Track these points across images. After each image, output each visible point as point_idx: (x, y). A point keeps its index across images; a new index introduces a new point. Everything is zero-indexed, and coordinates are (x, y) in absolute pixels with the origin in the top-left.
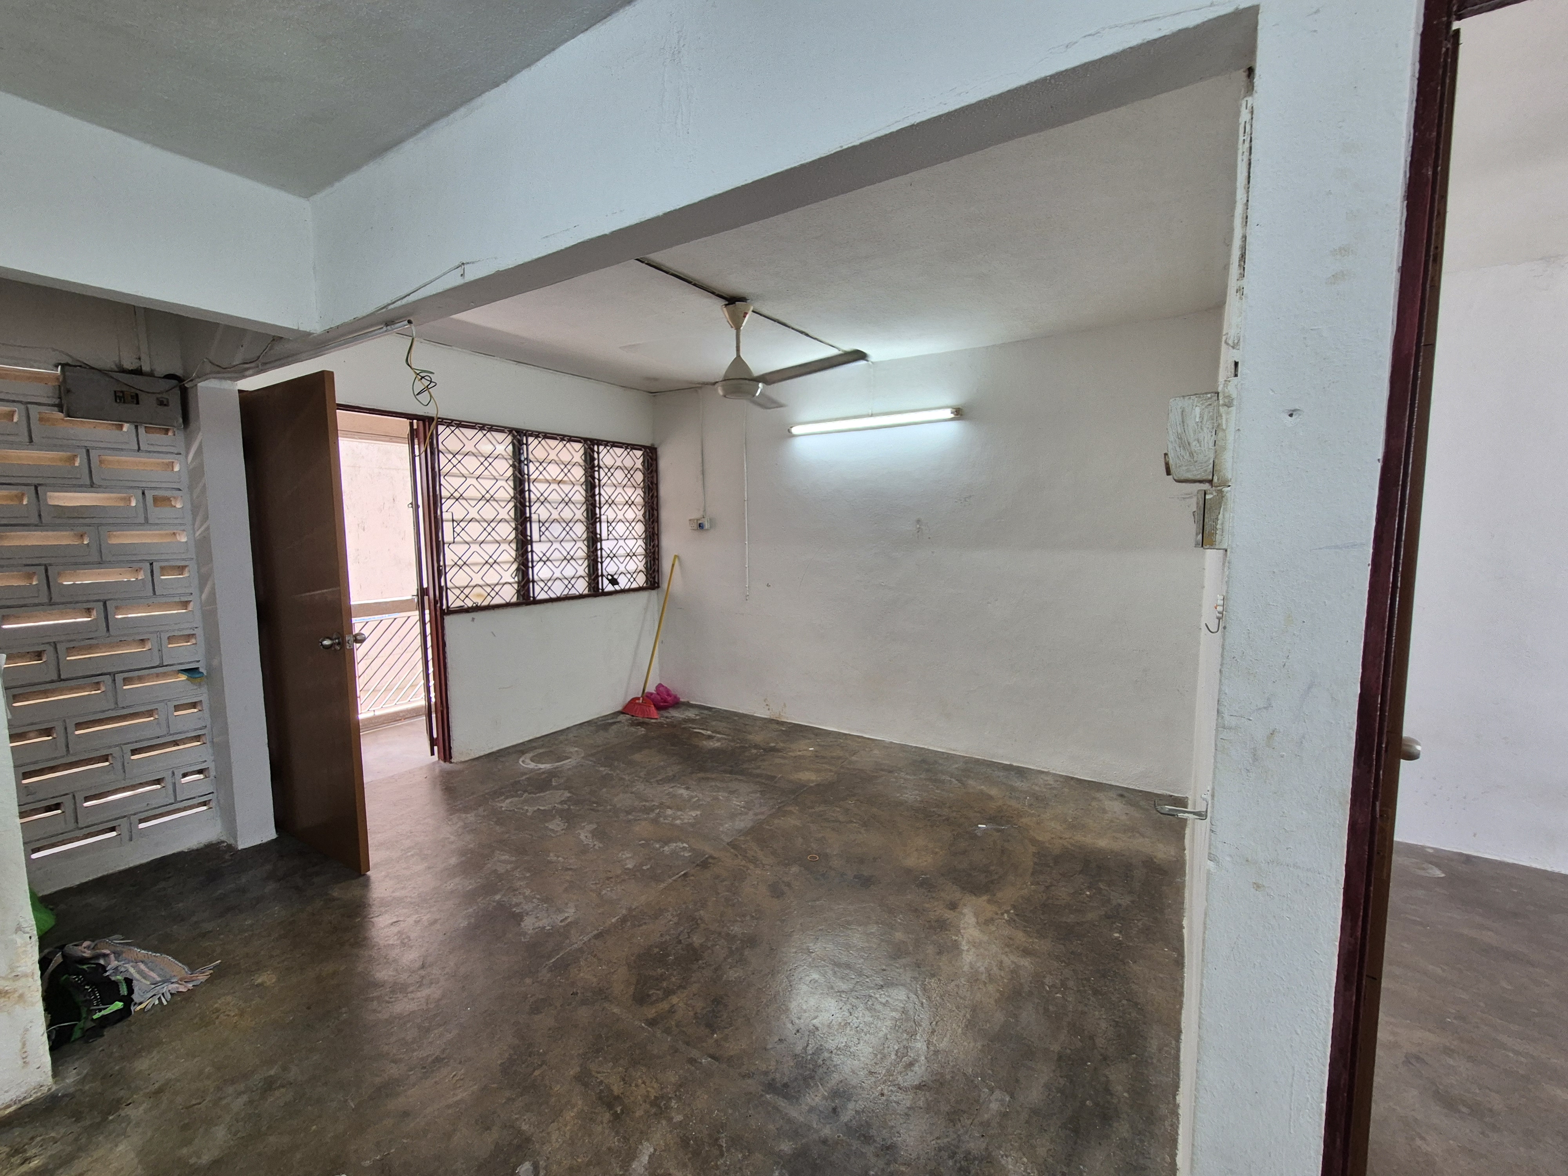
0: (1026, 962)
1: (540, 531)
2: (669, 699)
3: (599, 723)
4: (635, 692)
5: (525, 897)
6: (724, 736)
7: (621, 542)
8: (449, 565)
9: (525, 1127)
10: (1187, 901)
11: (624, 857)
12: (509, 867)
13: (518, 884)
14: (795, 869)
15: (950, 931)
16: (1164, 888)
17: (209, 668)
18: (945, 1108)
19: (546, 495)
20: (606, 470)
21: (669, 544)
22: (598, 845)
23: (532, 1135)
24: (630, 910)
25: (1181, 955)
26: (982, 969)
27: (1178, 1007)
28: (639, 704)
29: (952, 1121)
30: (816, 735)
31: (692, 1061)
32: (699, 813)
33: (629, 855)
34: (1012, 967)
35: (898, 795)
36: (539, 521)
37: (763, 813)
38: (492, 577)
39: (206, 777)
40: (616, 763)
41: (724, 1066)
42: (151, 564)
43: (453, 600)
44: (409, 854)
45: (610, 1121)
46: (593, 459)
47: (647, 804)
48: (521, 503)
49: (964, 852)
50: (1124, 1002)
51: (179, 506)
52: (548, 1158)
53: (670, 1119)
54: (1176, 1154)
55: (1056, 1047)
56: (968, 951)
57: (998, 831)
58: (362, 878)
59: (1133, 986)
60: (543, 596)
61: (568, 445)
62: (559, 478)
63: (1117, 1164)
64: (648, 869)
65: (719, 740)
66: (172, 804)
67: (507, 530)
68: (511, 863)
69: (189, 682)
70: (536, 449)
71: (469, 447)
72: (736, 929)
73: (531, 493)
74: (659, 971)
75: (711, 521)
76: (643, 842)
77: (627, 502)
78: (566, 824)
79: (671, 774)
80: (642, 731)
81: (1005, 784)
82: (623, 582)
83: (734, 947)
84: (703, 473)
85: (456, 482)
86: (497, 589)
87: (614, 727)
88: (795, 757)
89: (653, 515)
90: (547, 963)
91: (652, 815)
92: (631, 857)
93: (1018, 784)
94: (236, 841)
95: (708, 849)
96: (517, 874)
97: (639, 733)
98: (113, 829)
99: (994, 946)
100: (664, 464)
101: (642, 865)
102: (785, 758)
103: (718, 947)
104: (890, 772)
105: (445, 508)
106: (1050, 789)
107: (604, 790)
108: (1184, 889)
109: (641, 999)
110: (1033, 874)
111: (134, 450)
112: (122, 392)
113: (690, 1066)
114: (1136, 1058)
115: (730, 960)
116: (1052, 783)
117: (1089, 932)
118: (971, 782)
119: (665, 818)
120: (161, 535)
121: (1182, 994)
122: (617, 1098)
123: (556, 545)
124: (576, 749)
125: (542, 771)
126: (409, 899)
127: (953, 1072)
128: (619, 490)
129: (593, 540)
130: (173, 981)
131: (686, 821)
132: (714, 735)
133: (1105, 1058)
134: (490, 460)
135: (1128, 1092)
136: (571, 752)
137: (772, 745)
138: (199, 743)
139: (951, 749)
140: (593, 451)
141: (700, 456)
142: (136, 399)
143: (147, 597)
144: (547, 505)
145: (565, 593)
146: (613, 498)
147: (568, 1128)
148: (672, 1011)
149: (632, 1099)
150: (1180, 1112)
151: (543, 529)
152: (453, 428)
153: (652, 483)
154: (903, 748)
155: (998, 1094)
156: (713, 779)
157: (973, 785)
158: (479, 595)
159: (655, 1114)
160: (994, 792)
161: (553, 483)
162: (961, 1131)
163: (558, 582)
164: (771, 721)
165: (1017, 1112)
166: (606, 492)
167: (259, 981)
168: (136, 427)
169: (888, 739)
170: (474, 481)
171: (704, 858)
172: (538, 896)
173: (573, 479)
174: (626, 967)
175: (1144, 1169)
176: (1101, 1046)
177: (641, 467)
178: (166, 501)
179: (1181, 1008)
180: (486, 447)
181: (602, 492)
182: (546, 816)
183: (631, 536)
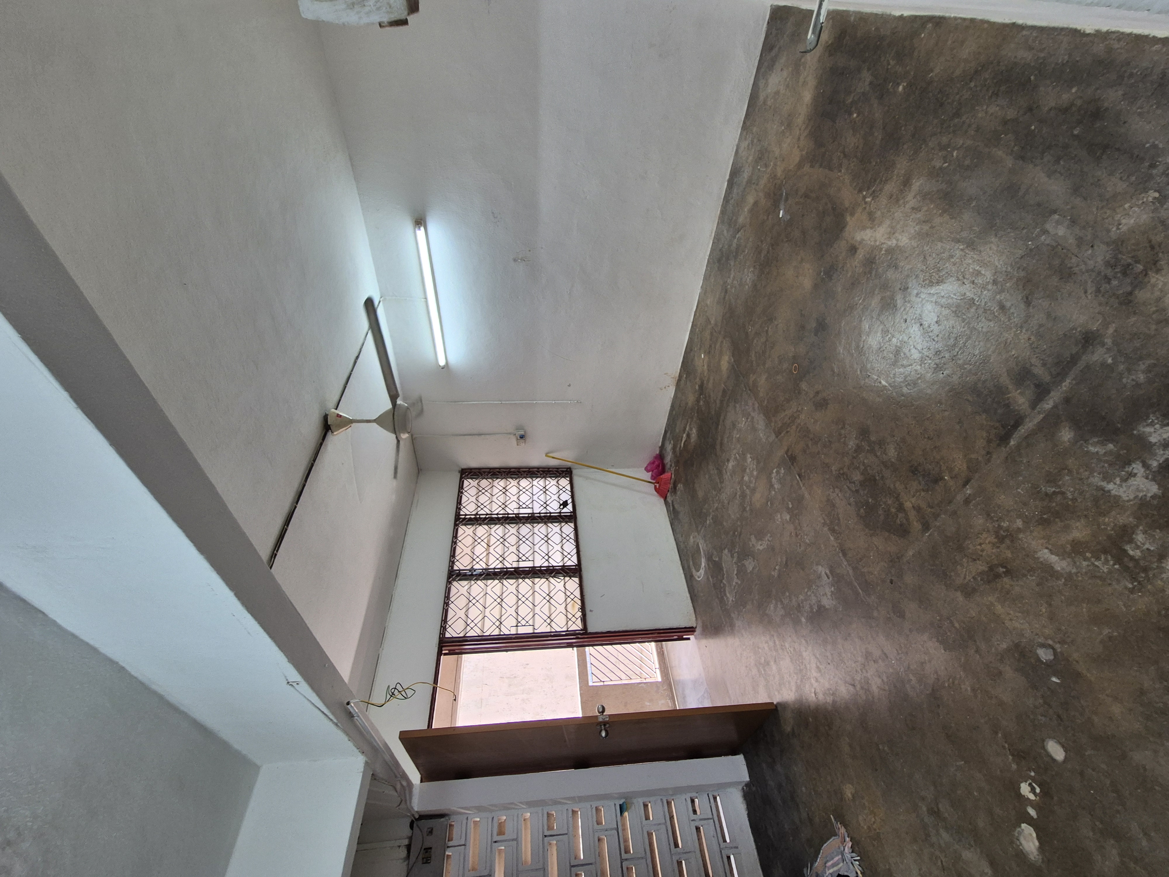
0: (917, 184)
1: (525, 561)
2: (657, 463)
3: (673, 517)
4: (651, 488)
5: (806, 600)
6: (688, 424)
7: (535, 498)
8: (551, 629)
9: (1004, 646)
10: (875, 10)
11: (780, 520)
12: (779, 606)
13: (794, 602)
14: (804, 386)
15: (876, 256)
16: (859, 34)
17: (620, 798)
18: (1055, 281)
19: (498, 556)
20: (479, 509)
21: (537, 460)
22: (768, 537)
23: (1013, 642)
24: (824, 524)
25: (931, 19)
26: (917, 228)
27: (986, 25)
28: (659, 486)
29: (1070, 275)
30: (691, 350)
31: (967, 501)
32: (749, 456)
33: (779, 516)
34: (919, 199)
35: (747, 287)
36: (518, 561)
37: (753, 404)
38: (560, 597)
39: (697, 798)
40: (704, 511)
41: (977, 476)
42: (546, 836)
43: (577, 626)
44: (763, 672)
45: (1012, 578)
46: (470, 519)
47: (739, 493)
48: (504, 575)
49: (804, 233)
50: (972, 84)
51: (505, 818)
52: (1037, 634)
53: (1019, 530)
54: (1154, 37)
55: (1009, 162)
56: (897, 240)
57: (787, 200)
58: (779, 709)
59: (958, 72)
60: (575, 559)
61: (460, 539)
62: (486, 546)
63: (1152, 106)
64: (792, 504)
65: (691, 429)
66: (714, 821)
67: (525, 585)
68: (776, 604)
69: (629, 811)
70: (462, 563)
71: (462, 614)
72: (852, 444)
73: (496, 567)
74: (880, 512)
75: (518, 429)
76: (769, 503)
77: (504, 493)
78: (750, 557)
79: (716, 472)
80: (680, 486)
81: (744, 189)
82: (566, 496)
83: (867, 448)
84: (480, 435)
85: (488, 623)
86: (568, 594)
87: (676, 506)
88: (708, 370)
89: (514, 472)
90: (862, 596)
91: (748, 492)
92: (781, 515)
93: (746, 175)
94: (743, 782)
95: (780, 453)
96: (786, 602)
97: (682, 488)
98: (729, 858)
99: (896, 215)
100: (474, 463)
101: (788, 508)
102: (708, 381)
103: (865, 461)
104: (726, 292)
105: (507, 632)
106: (752, 144)
107: (725, 524)
108: (862, 13)
109: (903, 531)
110: (831, 169)
111: (465, 849)
112: (423, 859)
113: (971, 504)
114: (1036, 75)
115: (879, 454)
116: (747, 143)
117: (894, 117)
118: (741, 220)
119: (750, 482)
120: (525, 829)
121: (972, 20)
122: (991, 569)
123: (536, 548)
124: (691, 537)
125: (706, 566)
126: (798, 681)
127: (1019, 268)
128: (494, 499)
129: (533, 519)
130: (843, 849)
131: (755, 466)
132: (686, 432)
133: (1030, 109)
134: (471, 598)
135: (1071, 88)
136: (694, 542)
137: (697, 387)
138: (673, 802)
139: (711, 236)
140: (465, 519)
141: (466, 436)
142: (428, 850)
143: (569, 837)
144: (506, 554)
145: (573, 542)
146: (500, 504)
147: (1011, 612)
148: (918, 509)
149: (994, 557)
150: (1104, 29)
151: (524, 558)
152: (448, 626)
153: (489, 473)
154: (706, 278)
155: (1049, 226)
156: (722, 440)
157: (743, 218)
158: (573, 606)
159: (1012, 541)
160: (751, 199)
161: (489, 550)
162: (1083, 267)
163: (565, 547)
164: (678, 385)
165: (1073, 208)
166: (496, 510)
167: (850, 795)
168: (448, 847)
169: (698, 291)
170: (488, 610)
171: (788, 459)
172: (806, 590)
173: (486, 535)
174: (874, 538)
175: (1164, 74)
176: (1016, 113)
177: (477, 481)
178: (501, 825)
179: (988, 22)
180: (461, 602)
181: (496, 512)
182: (741, 571)
183: (530, 490)
